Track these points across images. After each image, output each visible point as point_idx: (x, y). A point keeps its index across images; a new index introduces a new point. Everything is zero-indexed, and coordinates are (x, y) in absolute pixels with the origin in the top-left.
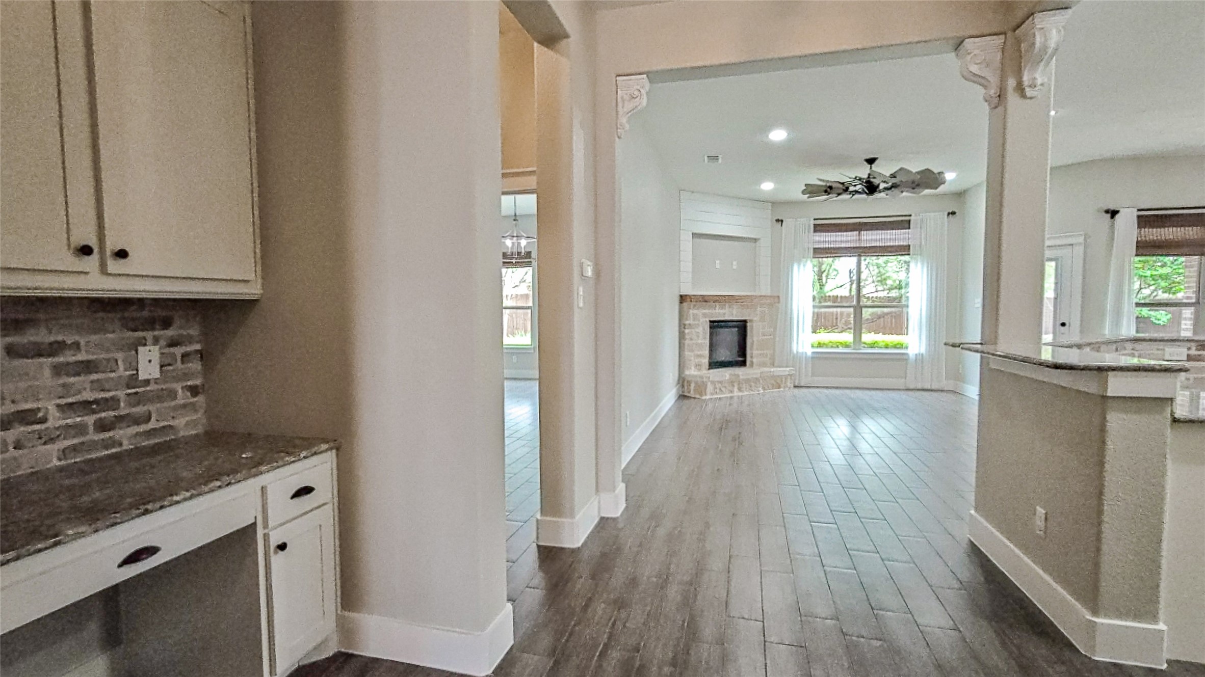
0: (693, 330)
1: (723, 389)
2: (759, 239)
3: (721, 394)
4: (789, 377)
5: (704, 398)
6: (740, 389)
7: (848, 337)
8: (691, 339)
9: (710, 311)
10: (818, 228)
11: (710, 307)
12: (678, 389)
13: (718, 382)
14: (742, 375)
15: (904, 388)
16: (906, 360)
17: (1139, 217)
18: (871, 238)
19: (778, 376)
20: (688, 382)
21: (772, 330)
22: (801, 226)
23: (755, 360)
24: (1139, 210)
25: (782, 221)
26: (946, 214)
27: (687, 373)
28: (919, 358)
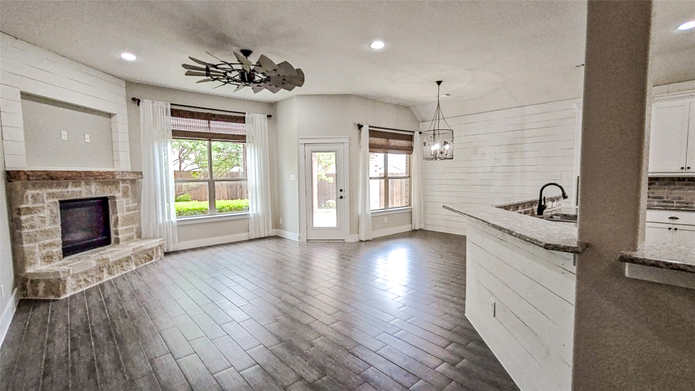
0: (35, 215)
1: (89, 280)
2: (115, 114)
3: (88, 285)
4: (159, 247)
5: (63, 297)
6: (110, 273)
7: (205, 204)
8: (32, 227)
9: (60, 190)
10: (175, 113)
11: (59, 185)
12: (17, 295)
13: (81, 273)
14: (112, 258)
15: (247, 239)
16: (248, 218)
17: (370, 131)
18: (218, 127)
19: (150, 249)
20: (32, 281)
21: (136, 204)
22: (159, 108)
23: (120, 237)
24: (370, 127)
25: (139, 101)
26: (266, 116)
27: (29, 270)
28: (256, 216)
